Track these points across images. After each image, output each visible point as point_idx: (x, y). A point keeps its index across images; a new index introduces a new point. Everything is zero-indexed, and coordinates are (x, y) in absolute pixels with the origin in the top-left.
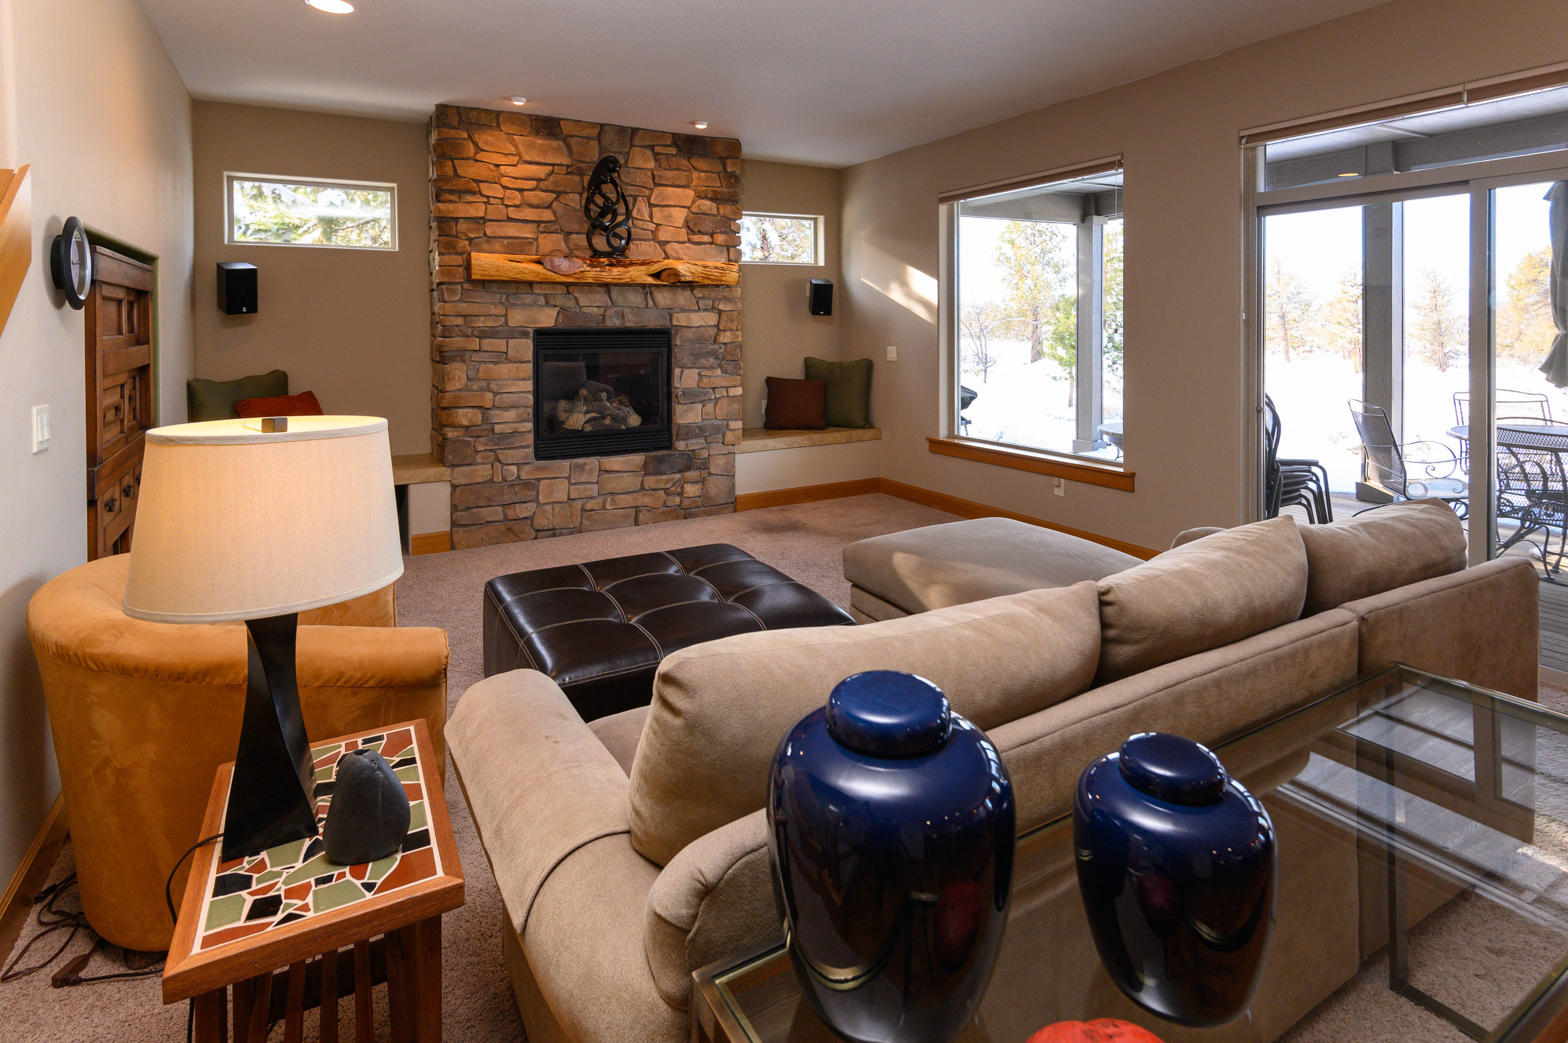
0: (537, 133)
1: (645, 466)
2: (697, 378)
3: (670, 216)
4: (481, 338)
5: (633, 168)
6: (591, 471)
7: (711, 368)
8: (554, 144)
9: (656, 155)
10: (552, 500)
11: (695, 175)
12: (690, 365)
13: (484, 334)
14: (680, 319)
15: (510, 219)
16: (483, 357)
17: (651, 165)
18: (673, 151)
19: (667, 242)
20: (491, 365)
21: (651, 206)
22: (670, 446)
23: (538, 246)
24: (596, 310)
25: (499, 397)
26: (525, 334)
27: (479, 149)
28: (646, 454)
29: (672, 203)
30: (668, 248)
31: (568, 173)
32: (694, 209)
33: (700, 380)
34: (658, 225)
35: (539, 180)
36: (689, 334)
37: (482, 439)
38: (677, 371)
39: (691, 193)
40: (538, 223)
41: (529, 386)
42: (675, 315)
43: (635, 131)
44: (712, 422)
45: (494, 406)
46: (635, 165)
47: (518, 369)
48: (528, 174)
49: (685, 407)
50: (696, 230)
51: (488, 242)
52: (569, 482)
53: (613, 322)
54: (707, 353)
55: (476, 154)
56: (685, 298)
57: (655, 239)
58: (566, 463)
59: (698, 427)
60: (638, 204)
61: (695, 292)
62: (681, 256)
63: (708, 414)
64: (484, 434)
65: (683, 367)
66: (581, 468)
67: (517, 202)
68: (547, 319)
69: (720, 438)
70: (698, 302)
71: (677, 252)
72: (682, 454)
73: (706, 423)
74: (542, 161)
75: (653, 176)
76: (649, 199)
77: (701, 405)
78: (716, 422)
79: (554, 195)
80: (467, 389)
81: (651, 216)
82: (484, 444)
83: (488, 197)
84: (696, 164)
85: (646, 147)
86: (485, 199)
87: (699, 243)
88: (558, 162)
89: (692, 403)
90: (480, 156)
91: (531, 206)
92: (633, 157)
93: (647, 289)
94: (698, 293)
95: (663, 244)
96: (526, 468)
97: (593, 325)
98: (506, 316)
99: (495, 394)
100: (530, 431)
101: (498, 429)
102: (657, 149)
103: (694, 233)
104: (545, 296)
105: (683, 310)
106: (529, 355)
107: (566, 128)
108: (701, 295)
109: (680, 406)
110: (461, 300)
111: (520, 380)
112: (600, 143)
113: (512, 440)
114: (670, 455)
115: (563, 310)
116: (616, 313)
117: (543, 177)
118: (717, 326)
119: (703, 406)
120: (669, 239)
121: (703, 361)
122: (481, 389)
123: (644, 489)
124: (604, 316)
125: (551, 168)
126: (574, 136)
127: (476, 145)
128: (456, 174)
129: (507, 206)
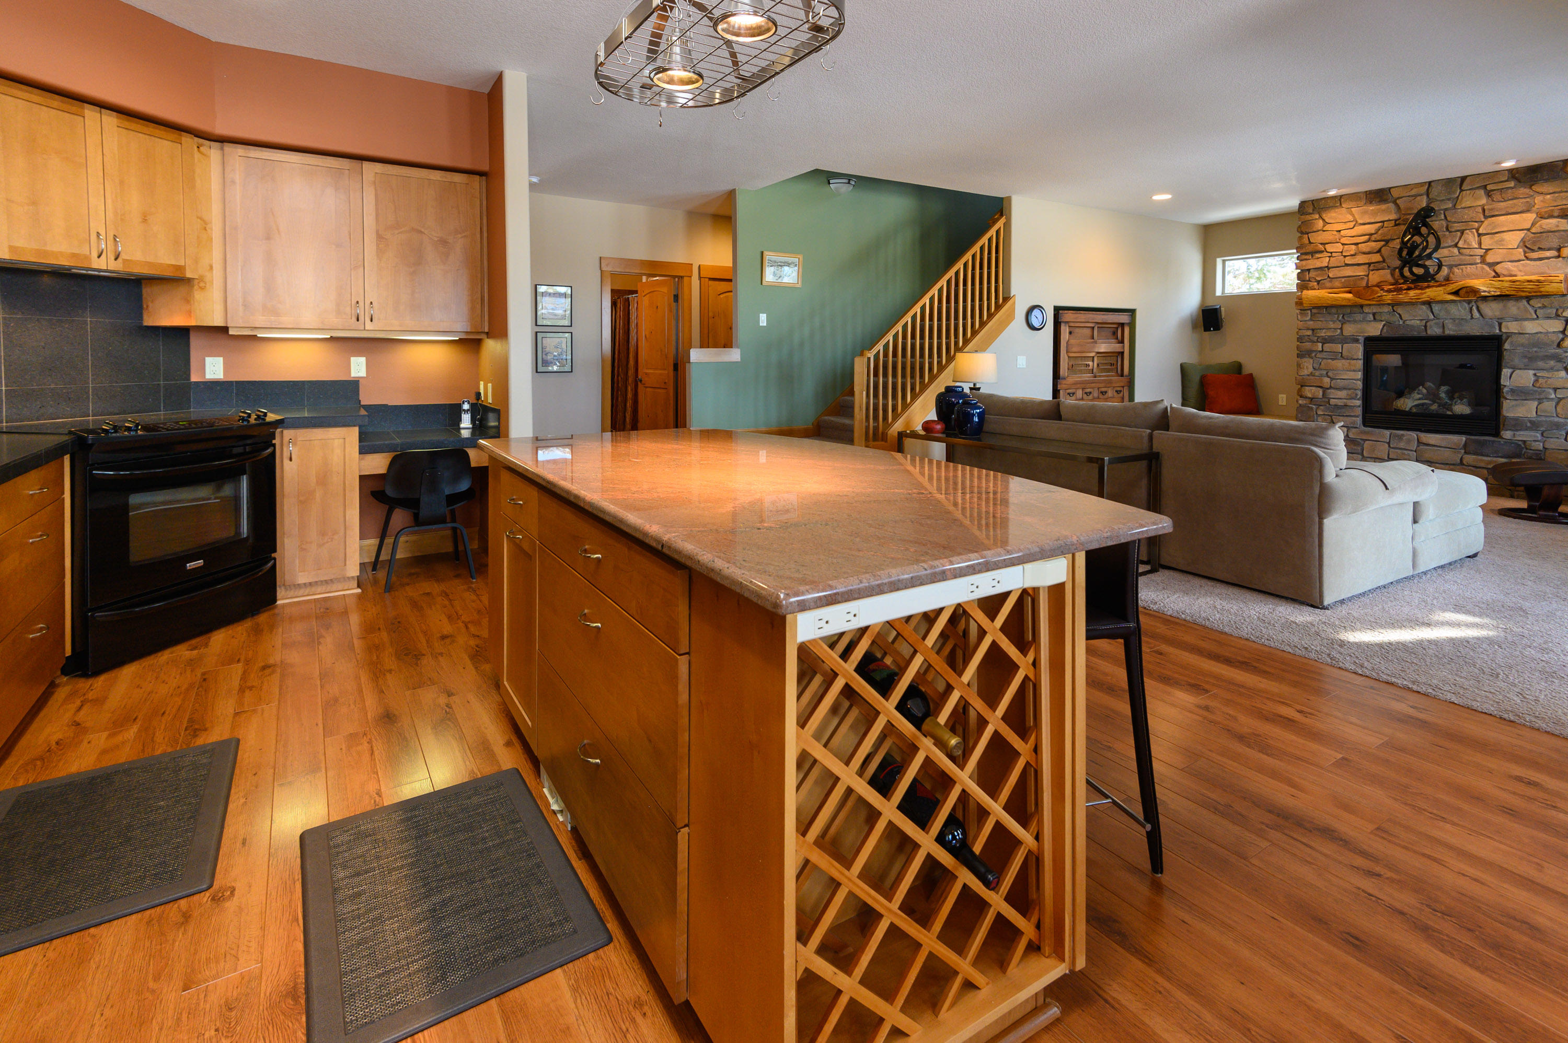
0: (1371, 202)
1: (1465, 446)
2: (1533, 379)
3: (1502, 240)
4: (1323, 344)
5: (1462, 208)
6: (1409, 441)
7: (1552, 369)
8: (1384, 207)
9: (1489, 194)
10: (1374, 456)
11: (1538, 199)
12: (1522, 366)
13: (1325, 341)
14: (1511, 327)
15: (1347, 265)
16: (1324, 355)
17: (1484, 201)
18: (1512, 184)
19: (1498, 263)
20: (1330, 361)
21: (1479, 235)
22: (1497, 434)
23: (1368, 280)
24: (1418, 322)
25: (1334, 381)
26: (1357, 341)
27: (1326, 223)
28: (1468, 437)
29: (1505, 229)
30: (1498, 268)
31: (1396, 225)
32: (1533, 230)
33: (1536, 381)
34: (1487, 250)
35: (1371, 235)
36: (1522, 340)
37: (1322, 407)
38: (1506, 372)
39: (1531, 216)
40: (1369, 264)
41: (1359, 375)
42: (1504, 324)
43: (1463, 179)
44: (1552, 419)
45: (1331, 387)
46: (1463, 205)
47: (1350, 363)
48: (1360, 233)
49: (1514, 403)
50: (1536, 248)
51: (1330, 282)
52: (1389, 446)
53: (1435, 331)
54: (1547, 356)
55: (1324, 226)
56: (1519, 308)
57: (1483, 261)
58: (1387, 433)
59: (1530, 421)
60: (1465, 236)
61: (1532, 302)
62: (1513, 273)
63: (1545, 411)
64: (1323, 404)
65: (1514, 368)
66: (1400, 438)
67: (1352, 253)
68: (1375, 329)
69: (1561, 435)
70: (1535, 312)
71: (1508, 269)
72: (1509, 442)
73: (1539, 419)
74: (1373, 221)
75: (1484, 210)
76: (1477, 230)
77: (1536, 403)
78: (1556, 419)
79: (1383, 243)
80: (1311, 374)
81: (1480, 244)
82: (1323, 411)
83: (1331, 253)
84: (1538, 190)
85: (1478, 188)
86: (1330, 255)
87: (1540, 259)
88: (1386, 219)
89: (1526, 400)
90: (1327, 227)
91: (1364, 253)
92: (1462, 199)
93: (1473, 303)
94: (1537, 303)
95: (1492, 265)
96: (1354, 430)
97: (1415, 334)
98: (1341, 329)
99: (1332, 379)
100: (1359, 406)
101: (1333, 402)
102: (1489, 188)
103: (1533, 251)
104: (1374, 314)
105: (1516, 320)
106: (1360, 354)
107: (1395, 193)
108: (1540, 305)
109: (1508, 401)
110: (1311, 320)
111: (1350, 371)
112: (1428, 196)
113: (1343, 410)
114: (1493, 442)
115: (1388, 324)
116: (1436, 324)
117: (1373, 232)
118: (1563, 332)
119: (1540, 403)
120: (1498, 261)
121: (1540, 364)
122: (1321, 376)
123: (1464, 465)
124: (1426, 326)
125: (1380, 224)
126: (1401, 198)
127: (1324, 220)
128: (1310, 243)
129: (1345, 256)
